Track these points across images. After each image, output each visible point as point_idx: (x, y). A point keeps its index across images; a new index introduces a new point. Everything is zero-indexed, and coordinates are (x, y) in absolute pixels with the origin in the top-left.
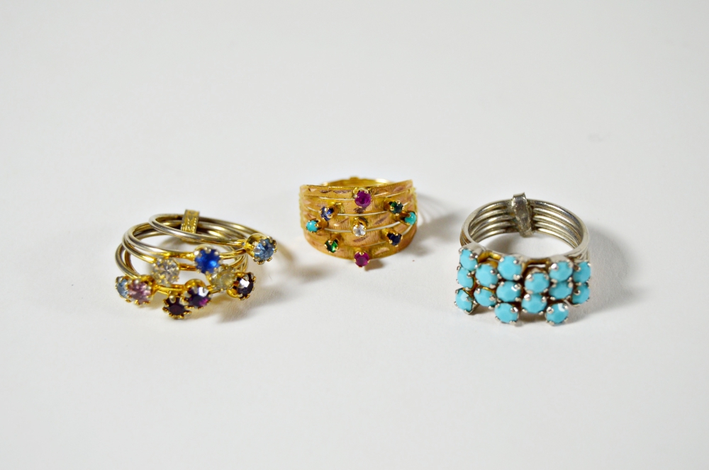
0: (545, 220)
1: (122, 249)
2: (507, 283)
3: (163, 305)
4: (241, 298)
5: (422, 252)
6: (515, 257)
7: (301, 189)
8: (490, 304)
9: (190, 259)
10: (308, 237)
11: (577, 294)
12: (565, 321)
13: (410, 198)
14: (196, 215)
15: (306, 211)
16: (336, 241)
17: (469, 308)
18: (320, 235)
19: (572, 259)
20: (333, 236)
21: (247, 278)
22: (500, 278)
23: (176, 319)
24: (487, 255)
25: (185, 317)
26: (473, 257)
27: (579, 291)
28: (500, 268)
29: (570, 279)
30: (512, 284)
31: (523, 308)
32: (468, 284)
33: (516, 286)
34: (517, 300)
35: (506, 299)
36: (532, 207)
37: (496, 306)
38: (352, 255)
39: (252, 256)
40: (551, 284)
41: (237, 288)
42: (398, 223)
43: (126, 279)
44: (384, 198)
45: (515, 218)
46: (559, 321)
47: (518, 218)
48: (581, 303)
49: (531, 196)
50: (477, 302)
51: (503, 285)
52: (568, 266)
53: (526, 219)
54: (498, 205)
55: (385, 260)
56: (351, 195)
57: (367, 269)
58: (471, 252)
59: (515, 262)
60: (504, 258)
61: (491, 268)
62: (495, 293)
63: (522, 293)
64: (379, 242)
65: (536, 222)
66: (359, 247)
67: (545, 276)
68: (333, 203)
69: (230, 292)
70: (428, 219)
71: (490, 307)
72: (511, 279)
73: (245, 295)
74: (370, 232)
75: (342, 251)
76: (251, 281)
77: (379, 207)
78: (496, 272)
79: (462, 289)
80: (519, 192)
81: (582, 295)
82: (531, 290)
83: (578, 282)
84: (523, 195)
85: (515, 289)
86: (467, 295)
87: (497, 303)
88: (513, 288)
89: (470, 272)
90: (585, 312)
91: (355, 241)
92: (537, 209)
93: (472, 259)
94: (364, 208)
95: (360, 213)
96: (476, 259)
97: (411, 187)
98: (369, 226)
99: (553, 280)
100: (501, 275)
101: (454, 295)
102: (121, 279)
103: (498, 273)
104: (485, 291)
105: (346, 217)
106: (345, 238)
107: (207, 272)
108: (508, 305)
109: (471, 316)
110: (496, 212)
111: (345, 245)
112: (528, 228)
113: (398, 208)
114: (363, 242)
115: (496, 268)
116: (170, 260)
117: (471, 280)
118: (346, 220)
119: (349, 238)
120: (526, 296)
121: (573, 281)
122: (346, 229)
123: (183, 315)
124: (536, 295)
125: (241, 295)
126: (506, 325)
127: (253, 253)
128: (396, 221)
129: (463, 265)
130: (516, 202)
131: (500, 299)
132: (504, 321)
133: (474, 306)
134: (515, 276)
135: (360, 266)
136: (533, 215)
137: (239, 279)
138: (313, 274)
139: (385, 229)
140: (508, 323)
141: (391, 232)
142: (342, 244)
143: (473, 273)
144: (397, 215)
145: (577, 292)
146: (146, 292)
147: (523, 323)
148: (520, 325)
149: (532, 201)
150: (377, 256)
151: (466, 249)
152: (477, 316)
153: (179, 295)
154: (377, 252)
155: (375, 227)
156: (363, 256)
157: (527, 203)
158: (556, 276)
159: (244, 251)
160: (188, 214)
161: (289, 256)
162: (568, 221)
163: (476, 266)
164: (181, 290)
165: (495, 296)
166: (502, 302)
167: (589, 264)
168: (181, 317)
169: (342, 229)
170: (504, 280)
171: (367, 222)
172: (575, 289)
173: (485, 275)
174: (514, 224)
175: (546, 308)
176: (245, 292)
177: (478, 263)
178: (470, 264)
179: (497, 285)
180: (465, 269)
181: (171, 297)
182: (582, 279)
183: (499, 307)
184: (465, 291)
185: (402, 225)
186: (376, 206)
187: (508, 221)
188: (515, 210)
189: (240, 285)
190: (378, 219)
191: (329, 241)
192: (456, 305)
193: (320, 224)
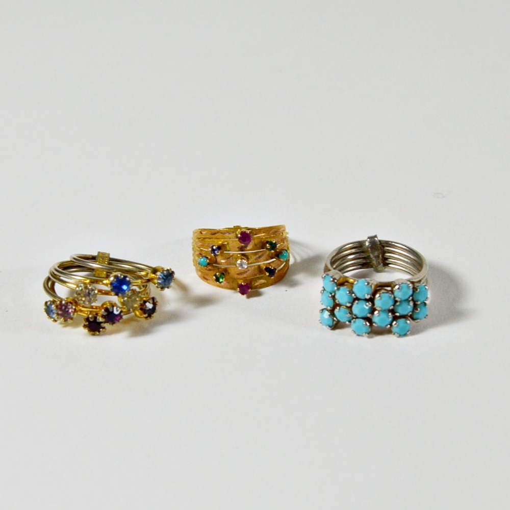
0: (394, 257)
1: (49, 279)
2: (360, 301)
3: (84, 323)
4: (146, 318)
5: (293, 284)
6: (366, 280)
7: (194, 233)
8: (347, 319)
9: (106, 285)
10: (200, 273)
11: (417, 311)
12: (408, 333)
13: (284, 240)
14: (107, 255)
15: (198, 250)
16: (223, 274)
17: (331, 324)
18: (210, 270)
19: (413, 283)
20: (220, 270)
21: (151, 301)
22: (355, 297)
23: (94, 335)
24: (345, 280)
25: (101, 333)
26: (333, 281)
27: (419, 309)
28: (355, 289)
29: (411, 298)
30: (364, 302)
31: (374, 323)
32: (329, 304)
33: (367, 304)
34: (369, 315)
35: (360, 315)
36: (383, 247)
37: (352, 321)
38: (235, 285)
39: (155, 284)
40: (396, 302)
41: (143, 309)
42: (274, 259)
43: (54, 302)
44: (262, 238)
45: (369, 256)
46: (402, 334)
47: (372, 256)
48: (421, 319)
49: (382, 237)
50: (337, 318)
51: (357, 303)
52: (409, 287)
53: (378, 256)
54: (355, 245)
55: (263, 290)
56: (235, 235)
57: (249, 297)
58: (332, 277)
59: (366, 284)
60: (358, 281)
61: (348, 289)
62: (351, 311)
63: (373, 310)
64: (258, 276)
65: (387, 259)
66: (241, 279)
67: (390, 295)
68: (220, 242)
69: (138, 313)
70: (299, 259)
71: (347, 323)
72: (363, 298)
73: (150, 316)
74: (251, 266)
75: (228, 283)
76: (155, 304)
77: (258, 246)
78: (351, 292)
79: (325, 309)
80: (372, 234)
81: (421, 312)
82: (380, 307)
83: (417, 301)
84: (376, 236)
85: (367, 306)
86: (329, 314)
87: (353, 318)
88: (365, 306)
89: (331, 294)
90: (424, 328)
91: (238, 274)
92: (387, 248)
93: (333, 283)
94: (246, 247)
95: (242, 251)
96: (336, 283)
97: (284, 231)
98: (250, 262)
99: (397, 299)
100: (355, 295)
101: (319, 314)
102: (49, 303)
103: (353, 293)
104: (343, 308)
105: (231, 254)
106: (230, 271)
107: (120, 295)
108: (362, 321)
109: (333, 331)
110: (353, 251)
111: (230, 278)
112: (379, 264)
113: (273, 246)
114: (245, 275)
115: (352, 290)
116: (90, 285)
117: (332, 301)
118: (231, 256)
119: (233, 271)
120: (376, 312)
121: (413, 300)
122: (231, 264)
123: (99, 331)
124: (384, 311)
125: (146, 315)
126: (361, 337)
127: (156, 281)
128: (272, 258)
129: (326, 289)
130: (370, 242)
131: (355, 315)
132: (359, 334)
133: (335, 322)
134: (366, 295)
135: (243, 294)
136: (384, 252)
137: (145, 302)
138: (204, 301)
139: (263, 263)
140: (362, 336)
141: (268, 266)
142: (227, 277)
143: (333, 294)
144: (273, 251)
145: (417, 310)
146: (70, 311)
147: (374, 336)
148: (372, 337)
149: (383, 241)
150: (256, 287)
151: (328, 275)
152: (337, 331)
153: (97, 314)
154: (256, 284)
155: (254, 263)
156: (245, 286)
157: (379, 243)
158: (399, 295)
159: (149, 280)
160: (101, 255)
161: (184, 288)
162: (412, 257)
163: (336, 288)
164: (98, 310)
165: (351, 313)
166: (357, 318)
167: (426, 287)
168: (98, 333)
169: (227, 265)
170: (357, 299)
171: (248, 259)
172: (415, 306)
173: (342, 296)
174: (368, 261)
175: (392, 322)
176: (150, 313)
177: (337, 286)
178: (331, 287)
179: (352, 304)
180: (328, 292)
181: (90, 316)
182: (420, 299)
183: (354, 322)
184: (327, 310)
185: (277, 261)
186: (256, 245)
187: (364, 258)
188: (369, 249)
189: (146, 307)
190: (257, 256)
191: (217, 274)
192: (321, 323)
193: (210, 260)
